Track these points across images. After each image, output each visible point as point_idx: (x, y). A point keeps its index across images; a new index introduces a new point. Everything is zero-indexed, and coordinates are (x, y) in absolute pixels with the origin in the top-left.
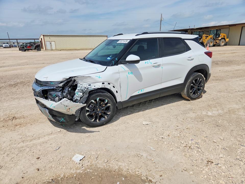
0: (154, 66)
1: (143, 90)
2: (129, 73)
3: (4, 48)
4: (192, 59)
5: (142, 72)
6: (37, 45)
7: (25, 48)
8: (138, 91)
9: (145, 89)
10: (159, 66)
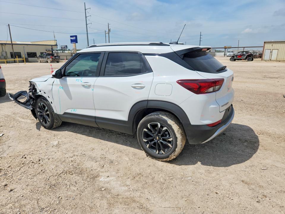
0: (83, 86)
1: (76, 110)
2: (61, 88)
3: (227, 56)
4: (142, 88)
5: (71, 89)
6: (250, 55)
7: (235, 58)
8: (71, 110)
9: (78, 110)
10: (89, 86)
